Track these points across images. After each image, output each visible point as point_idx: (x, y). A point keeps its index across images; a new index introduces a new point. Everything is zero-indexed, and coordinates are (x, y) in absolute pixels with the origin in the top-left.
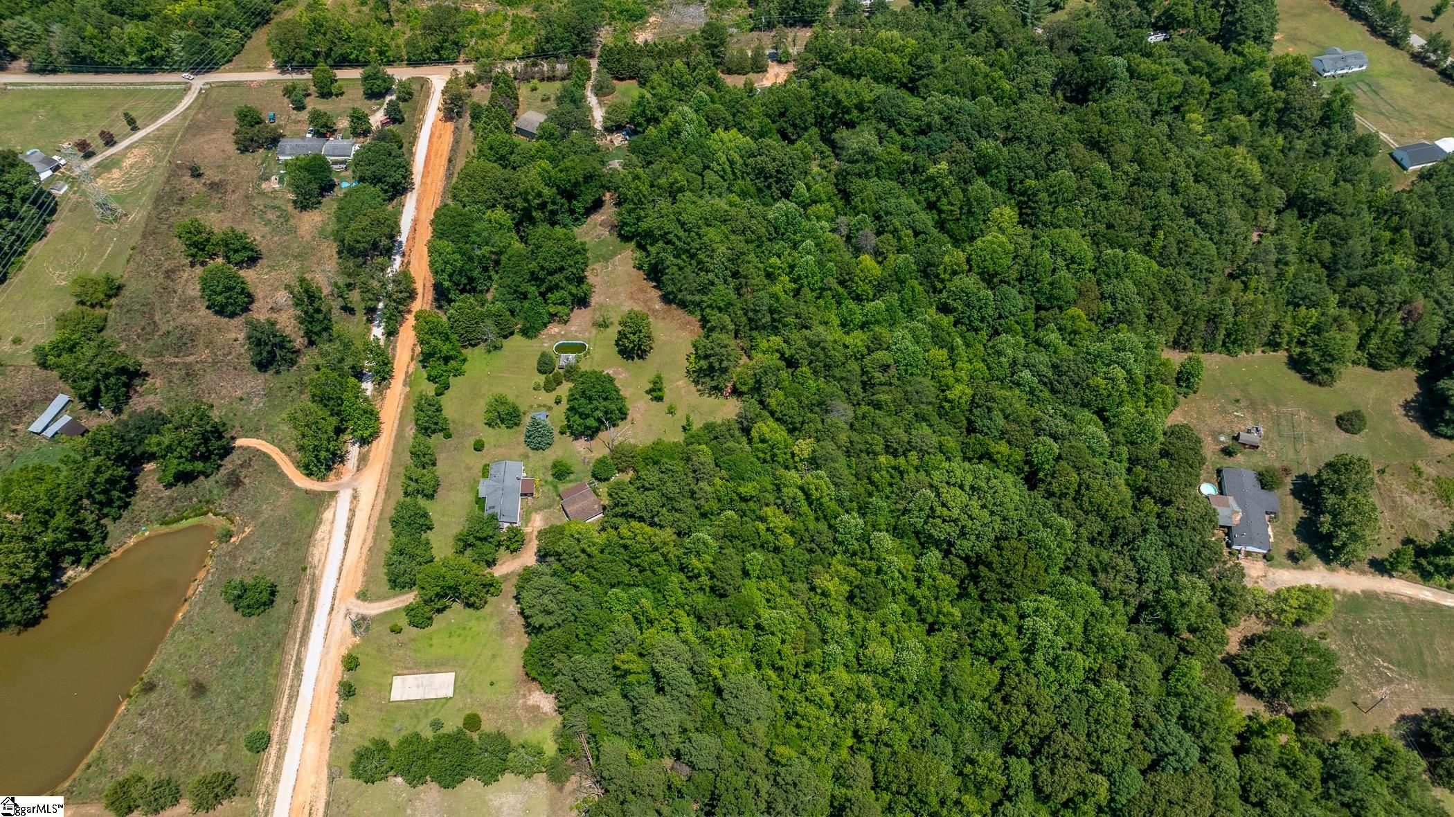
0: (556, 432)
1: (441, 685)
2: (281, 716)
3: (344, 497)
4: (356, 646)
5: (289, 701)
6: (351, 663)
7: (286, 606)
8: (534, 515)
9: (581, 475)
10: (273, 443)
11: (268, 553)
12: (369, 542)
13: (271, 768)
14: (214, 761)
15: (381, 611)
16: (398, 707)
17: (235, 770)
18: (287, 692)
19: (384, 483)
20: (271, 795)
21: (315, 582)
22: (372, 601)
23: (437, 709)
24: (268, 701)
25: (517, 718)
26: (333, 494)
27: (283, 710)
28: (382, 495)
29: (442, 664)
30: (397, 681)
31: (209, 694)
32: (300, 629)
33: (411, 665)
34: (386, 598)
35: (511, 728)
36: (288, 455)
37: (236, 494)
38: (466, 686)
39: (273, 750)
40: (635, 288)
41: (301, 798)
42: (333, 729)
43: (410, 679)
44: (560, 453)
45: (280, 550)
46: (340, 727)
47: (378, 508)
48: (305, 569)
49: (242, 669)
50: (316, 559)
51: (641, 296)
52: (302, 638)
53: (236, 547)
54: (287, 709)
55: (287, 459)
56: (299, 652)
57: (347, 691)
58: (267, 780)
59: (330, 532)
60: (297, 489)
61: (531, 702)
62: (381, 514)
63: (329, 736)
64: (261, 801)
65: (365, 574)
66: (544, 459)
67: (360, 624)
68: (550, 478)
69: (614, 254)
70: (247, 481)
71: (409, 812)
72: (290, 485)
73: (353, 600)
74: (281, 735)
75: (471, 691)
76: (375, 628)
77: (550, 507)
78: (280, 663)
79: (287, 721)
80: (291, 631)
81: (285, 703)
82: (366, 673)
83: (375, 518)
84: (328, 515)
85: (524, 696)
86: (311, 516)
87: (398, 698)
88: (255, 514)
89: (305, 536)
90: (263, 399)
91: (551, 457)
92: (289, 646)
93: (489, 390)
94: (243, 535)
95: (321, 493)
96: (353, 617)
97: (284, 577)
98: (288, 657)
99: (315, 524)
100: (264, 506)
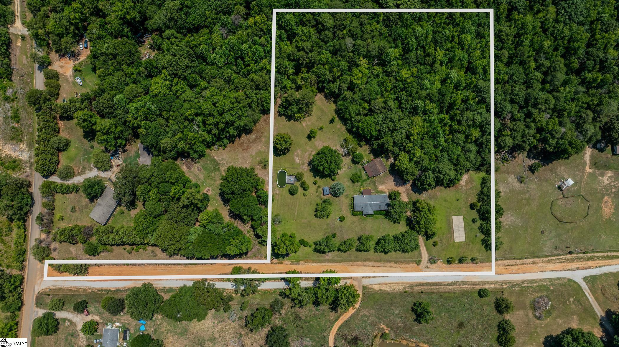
0: (333, 183)
1: (458, 221)
2: (472, 287)
3: (365, 282)
4: (442, 261)
5: (466, 284)
6: (449, 261)
7: (423, 296)
8: (378, 190)
9: (357, 169)
10: (332, 327)
11: (396, 312)
12: (392, 264)
13: (493, 286)
14: (490, 310)
15: (426, 253)
16: (468, 238)
17: (493, 300)
18: (462, 286)
19: (359, 263)
20: (503, 283)
21: (412, 286)
22: (421, 258)
23: (468, 221)
24: (465, 294)
25: (470, 189)
26: (364, 288)
28: (365, 263)
29: (449, 222)
30: (457, 240)
31: (463, 321)
32: (434, 287)
33: (450, 235)
34: (420, 252)
35: (475, 191)
36: (340, 316)
37: (362, 338)
38: (458, 211)
39: (486, 286)
40: (240, 148)
41: (503, 271)
42: (476, 264)
43: (456, 234)
44: (346, 180)
45: (395, 306)
46: (476, 260)
47: (373, 263)
48: (405, 292)
49: (452, 309)
50: (401, 287)
51: (245, 145)
52: (439, 286)
53: (392, 329)
54: (469, 285)
55: (342, 317)
56: (445, 285)
57: (461, 261)
58: (497, 286)
59: (386, 284)
60: (361, 307)
61: (464, 184)
62: (377, 261)
63: (480, 264)
64: (505, 286)
65: (408, 263)
66: (349, 187)
67: (432, 261)
68: (359, 183)
69: (213, 160)
70: (354, 335)
71: (507, 227)
72: (358, 311)
73: (420, 266)
74: (479, 285)
75: (460, 208)
76: (434, 254)
77: (374, 183)
78: (449, 293)
79: (473, 283)
80: (435, 291)
81: (466, 286)
82: (454, 254)
83: (379, 264)
84: (377, 288)
85: (462, 186)
86: (377, 296)
87: (464, 238)
88: (374, 325)
89: (388, 296)
90: (304, 338)
91: (347, 183)
92: (443, 291)
93: (306, 218)
94: (385, 327)
95: (364, 294)
96: (429, 265)
97: (410, 300)
98: (447, 290)
99: (382, 293)
100: (369, 321)
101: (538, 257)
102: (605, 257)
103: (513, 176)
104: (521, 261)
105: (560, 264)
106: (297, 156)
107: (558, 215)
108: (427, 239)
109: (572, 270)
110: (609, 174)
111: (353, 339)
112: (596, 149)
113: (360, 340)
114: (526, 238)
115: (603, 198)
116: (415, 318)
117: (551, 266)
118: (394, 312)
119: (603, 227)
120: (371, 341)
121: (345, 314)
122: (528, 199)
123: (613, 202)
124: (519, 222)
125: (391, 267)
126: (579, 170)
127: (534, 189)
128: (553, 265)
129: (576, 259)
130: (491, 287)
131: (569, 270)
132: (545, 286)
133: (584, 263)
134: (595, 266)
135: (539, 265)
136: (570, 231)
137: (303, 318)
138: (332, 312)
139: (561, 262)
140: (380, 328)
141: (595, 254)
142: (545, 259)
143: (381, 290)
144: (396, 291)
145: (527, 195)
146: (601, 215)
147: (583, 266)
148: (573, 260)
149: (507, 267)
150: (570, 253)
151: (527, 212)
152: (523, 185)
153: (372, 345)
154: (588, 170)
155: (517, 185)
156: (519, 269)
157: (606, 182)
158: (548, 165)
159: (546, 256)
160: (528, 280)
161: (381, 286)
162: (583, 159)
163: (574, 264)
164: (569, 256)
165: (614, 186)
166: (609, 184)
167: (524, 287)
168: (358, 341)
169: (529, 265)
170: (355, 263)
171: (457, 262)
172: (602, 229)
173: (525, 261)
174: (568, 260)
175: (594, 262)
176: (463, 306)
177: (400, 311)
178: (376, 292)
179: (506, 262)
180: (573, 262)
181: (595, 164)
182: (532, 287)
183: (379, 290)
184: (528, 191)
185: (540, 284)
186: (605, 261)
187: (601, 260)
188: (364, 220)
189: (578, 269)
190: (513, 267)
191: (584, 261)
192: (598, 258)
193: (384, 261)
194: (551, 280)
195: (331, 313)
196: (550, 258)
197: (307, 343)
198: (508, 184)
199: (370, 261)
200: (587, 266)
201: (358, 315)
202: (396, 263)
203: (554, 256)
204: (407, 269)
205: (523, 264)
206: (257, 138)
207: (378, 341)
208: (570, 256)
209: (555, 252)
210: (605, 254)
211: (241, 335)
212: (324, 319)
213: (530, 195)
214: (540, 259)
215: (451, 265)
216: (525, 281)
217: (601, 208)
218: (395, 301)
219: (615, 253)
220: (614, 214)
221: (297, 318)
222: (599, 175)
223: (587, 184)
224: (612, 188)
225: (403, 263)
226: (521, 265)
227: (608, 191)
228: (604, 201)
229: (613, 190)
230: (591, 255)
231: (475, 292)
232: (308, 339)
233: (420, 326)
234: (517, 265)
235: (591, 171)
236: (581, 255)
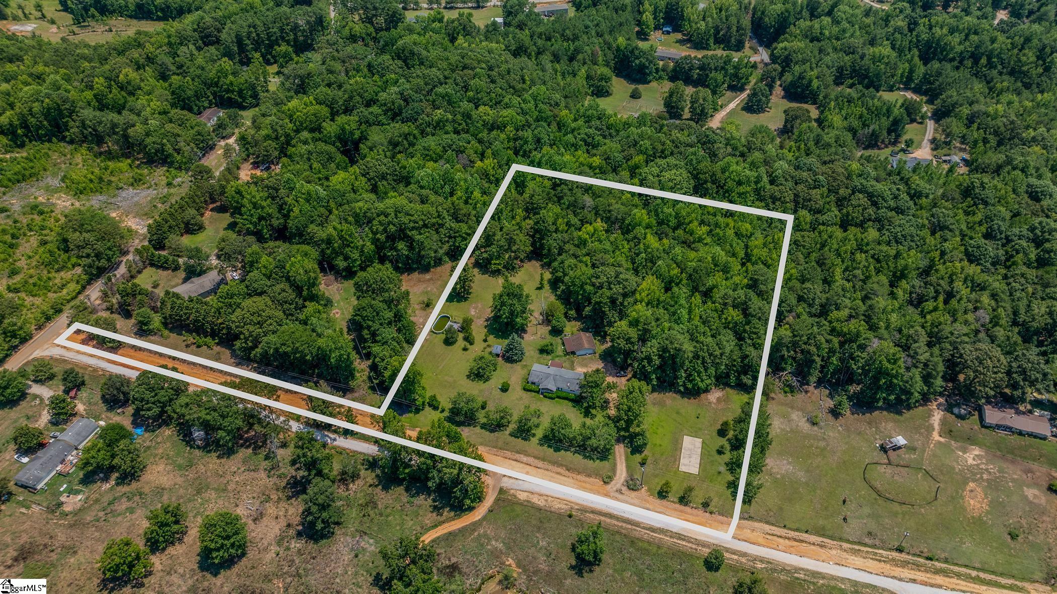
1: (692, 445)
2: (694, 546)
3: (506, 483)
4: (649, 490)
5: (684, 540)
6: (662, 494)
9: (554, 342)
12: (562, 470)
13: (735, 557)
15: (624, 469)
16: (703, 471)
17: (732, 582)
18: (675, 540)
19: (508, 454)
20: (755, 559)
21: (584, 510)
22: (615, 475)
23: (709, 449)
24: (679, 555)
25: (724, 409)
26: (502, 491)
27: (690, 545)
28: (517, 456)
29: (677, 441)
30: (682, 468)
32: (624, 525)
33: (673, 458)
34: (615, 465)
35: (730, 414)
36: (444, 522)
37: (464, 570)
38: (696, 432)
41: (761, 540)
42: (711, 513)
43: (684, 461)
44: (532, 347)
45: (544, 534)
46: (710, 508)
47: (530, 460)
48: (570, 516)
49: (647, 571)
50: (564, 507)
52: (632, 525)
53: (524, 571)
54: (689, 542)
55: (446, 525)
56: (644, 528)
57: (683, 500)
58: (744, 560)
59: (541, 495)
60: (484, 518)
61: (715, 401)
63: (717, 516)
64: (759, 565)
65: (589, 476)
66: (532, 357)
68: (550, 357)
70: (454, 560)
71: (779, 476)
72: (478, 524)
73: (608, 487)
74: (710, 548)
75: (700, 429)
76: (637, 476)
77: (573, 362)
78: (650, 542)
79: (698, 543)
80: (623, 531)
81: (684, 543)
83: (540, 464)
84: (522, 496)
85: (710, 403)
86: (518, 509)
87: (697, 470)
88: (496, 555)
89: (538, 514)
90: (366, 538)
91: (532, 353)
92: (637, 535)
93: (452, 377)
94: (514, 565)
95: (497, 500)
96: (624, 489)
97: (574, 531)
98: (646, 537)
99: (528, 506)
100: (489, 547)
101: (832, 538)
102: (972, 578)
103: (800, 413)
104: (797, 533)
105: (876, 562)
106: (476, 308)
107: (877, 485)
108: (633, 453)
109: (901, 580)
110: (977, 451)
111: (448, 567)
112: (952, 413)
113: (460, 573)
114: (812, 502)
115: (966, 483)
116: (574, 563)
117: (858, 561)
118: (538, 542)
119: (968, 528)
120: (480, 581)
121: (453, 522)
122: (824, 449)
123: (986, 495)
124: (801, 475)
125: (558, 473)
126: (921, 434)
127: (834, 438)
128: (862, 560)
129: (909, 563)
130: (732, 559)
131: (894, 577)
132: (841, 589)
133: (928, 575)
134: (951, 587)
135: (834, 552)
136: (900, 516)
137: (380, 506)
138: (432, 512)
139: (880, 561)
140: (503, 563)
141: (952, 567)
142: (846, 545)
143: (528, 501)
144: (553, 510)
145: (822, 444)
146: (964, 509)
147: (926, 579)
148: (904, 564)
149: (768, 537)
150: (900, 550)
151: (818, 467)
152: (816, 428)
153: (479, 590)
154: (936, 436)
155: (805, 426)
156: (792, 547)
157: (970, 461)
158: (864, 414)
159: (848, 541)
160: (808, 570)
161: (531, 496)
162: (928, 421)
163: (906, 570)
164: (895, 554)
165: (987, 470)
166: (978, 465)
167: (797, 579)
168: (456, 574)
169: (812, 547)
170: (501, 453)
171: (676, 500)
172: (965, 530)
173: (805, 536)
174: (893, 560)
175: (947, 579)
176: (669, 574)
177: (549, 543)
178: (521, 504)
179: (767, 528)
180: (903, 567)
181: (948, 431)
182: (813, 583)
183: (525, 501)
184: (824, 439)
185: (833, 583)
186: (973, 585)
187: (963, 580)
188: (540, 400)
189: (914, 581)
190: (781, 540)
191: (926, 571)
192: (958, 575)
193: (550, 462)
194: (855, 583)
195: (430, 515)
196: (857, 547)
197: (367, 546)
198: (789, 421)
199: (527, 454)
200: (933, 582)
201: (474, 530)
202: (568, 470)
203: (865, 545)
204: (584, 484)
205: (802, 541)
206: (431, 279)
207: (492, 586)
208: (897, 554)
209: (867, 540)
210: (974, 573)
211: (268, 499)
212: (415, 519)
213: (828, 445)
214: (835, 543)
215: (664, 502)
216: (803, 569)
217: (962, 497)
218: (547, 525)
219: (993, 577)
220: (988, 512)
221: (371, 503)
222: (956, 448)
223: (935, 456)
224: (983, 473)
225: (579, 473)
226: (795, 540)
227: (975, 474)
228: (968, 488)
229: (985, 476)
230: (944, 566)
231: (698, 558)
232: (371, 541)
233: (578, 581)
234: (789, 539)
235: (942, 440)
236: (922, 560)
